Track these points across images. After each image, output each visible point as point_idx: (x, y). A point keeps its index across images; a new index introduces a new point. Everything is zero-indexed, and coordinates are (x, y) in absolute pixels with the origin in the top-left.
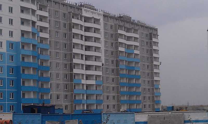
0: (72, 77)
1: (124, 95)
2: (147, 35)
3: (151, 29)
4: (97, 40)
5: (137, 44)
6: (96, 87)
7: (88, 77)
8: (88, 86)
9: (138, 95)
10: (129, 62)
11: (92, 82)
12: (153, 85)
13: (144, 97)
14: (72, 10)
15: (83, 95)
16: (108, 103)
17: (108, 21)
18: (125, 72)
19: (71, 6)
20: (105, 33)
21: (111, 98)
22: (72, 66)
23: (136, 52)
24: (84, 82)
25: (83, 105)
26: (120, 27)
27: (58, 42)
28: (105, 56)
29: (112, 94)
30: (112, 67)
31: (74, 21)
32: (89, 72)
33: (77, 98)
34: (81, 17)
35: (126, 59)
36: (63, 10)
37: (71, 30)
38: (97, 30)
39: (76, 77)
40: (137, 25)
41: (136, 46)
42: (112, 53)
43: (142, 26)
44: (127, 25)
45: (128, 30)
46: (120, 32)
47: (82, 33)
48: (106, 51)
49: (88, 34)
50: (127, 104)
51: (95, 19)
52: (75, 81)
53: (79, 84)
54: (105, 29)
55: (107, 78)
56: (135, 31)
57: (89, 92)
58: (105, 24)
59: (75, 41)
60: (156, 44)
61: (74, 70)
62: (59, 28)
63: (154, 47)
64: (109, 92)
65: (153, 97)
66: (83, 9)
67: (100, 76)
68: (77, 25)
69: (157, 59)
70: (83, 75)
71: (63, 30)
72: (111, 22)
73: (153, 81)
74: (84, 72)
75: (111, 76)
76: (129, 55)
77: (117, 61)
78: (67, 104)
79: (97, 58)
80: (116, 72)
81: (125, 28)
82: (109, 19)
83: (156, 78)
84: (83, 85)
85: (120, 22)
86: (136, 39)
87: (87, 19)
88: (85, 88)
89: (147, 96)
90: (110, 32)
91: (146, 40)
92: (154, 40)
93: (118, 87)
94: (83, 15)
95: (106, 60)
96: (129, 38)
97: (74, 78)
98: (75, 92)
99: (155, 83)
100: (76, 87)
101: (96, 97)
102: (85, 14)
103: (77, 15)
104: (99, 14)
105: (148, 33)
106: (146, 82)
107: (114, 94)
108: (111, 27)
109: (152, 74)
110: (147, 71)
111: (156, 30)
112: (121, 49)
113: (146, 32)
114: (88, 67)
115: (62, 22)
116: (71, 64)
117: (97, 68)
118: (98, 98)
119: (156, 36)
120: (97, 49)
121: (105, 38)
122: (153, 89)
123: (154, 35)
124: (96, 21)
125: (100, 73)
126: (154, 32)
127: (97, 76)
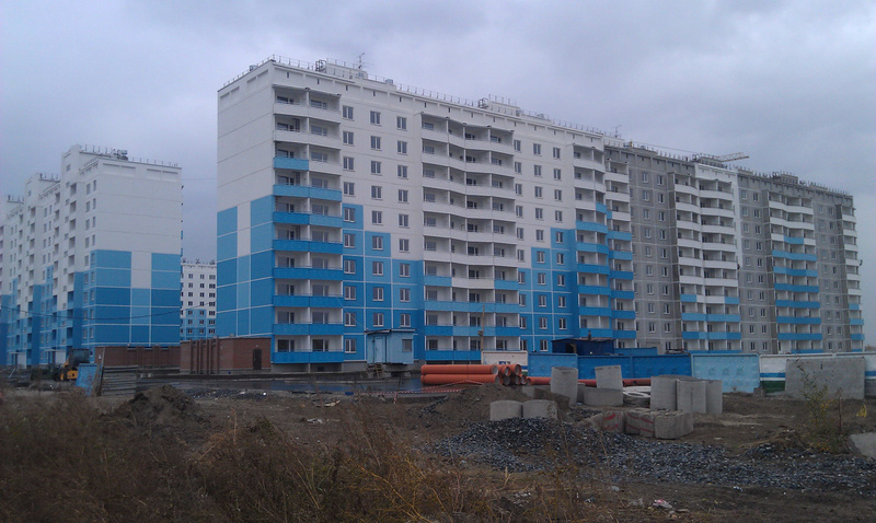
0: (677, 290)
1: (785, 325)
2: (830, 209)
3: (839, 196)
4: (725, 221)
5: (811, 227)
6: (727, 309)
7: (710, 291)
8: (710, 307)
9: (815, 324)
10: (795, 262)
11: (719, 299)
12: (846, 305)
13: (829, 329)
14: (675, 170)
15: (701, 323)
16: (753, 339)
17: (748, 186)
18: (785, 280)
19: (673, 162)
20: (743, 209)
21: (758, 329)
22: (677, 271)
23: (808, 241)
24: (701, 299)
25: (702, 341)
26: (773, 196)
27: (649, 228)
28: (744, 251)
29: (761, 322)
30: (757, 271)
31: (679, 188)
32: (711, 282)
33: (689, 329)
34: (693, 180)
35: (788, 255)
36: (657, 170)
37: (673, 205)
38: (724, 204)
39: (686, 291)
40: (809, 191)
41: (808, 232)
42: (758, 245)
43: (819, 193)
44: (789, 192)
45: (791, 201)
46: (773, 204)
47: (697, 209)
48: (745, 242)
49: (707, 211)
50: (793, 341)
51: (720, 183)
52: (683, 298)
53: (691, 304)
54: (742, 201)
55: (750, 292)
56: (806, 202)
57: (712, 318)
58: (742, 193)
59: (681, 224)
60: (851, 225)
61: (681, 277)
62: (650, 203)
63: (846, 232)
64: (754, 318)
65: (847, 328)
66: (696, 165)
67: (733, 288)
68: (685, 195)
69: (853, 254)
70: (699, 287)
71: (657, 206)
72: (754, 188)
73: (845, 298)
74: (701, 281)
75: (759, 289)
76: (794, 247)
77: (769, 260)
78: (669, 339)
79: (726, 256)
80: (768, 280)
81: (783, 197)
82: (751, 182)
83: (851, 292)
84: (700, 305)
85: (774, 186)
86: (806, 217)
87: (705, 185)
88: (705, 311)
89: (835, 325)
90: (753, 205)
91: (828, 219)
92: (845, 218)
93: (771, 309)
94: (697, 176)
95: (746, 259)
96: (792, 217)
97: (683, 292)
98: (685, 317)
99: (850, 301)
100: (687, 309)
101: (728, 327)
102: (700, 175)
103: (684, 177)
104: (729, 175)
105: (833, 205)
106: (832, 300)
107: (765, 323)
108: (755, 196)
109: (843, 284)
110: (833, 278)
111: (850, 199)
112: (775, 237)
113: (828, 203)
114: (710, 273)
115: (656, 191)
116: (675, 267)
117: (727, 273)
118: (731, 330)
119: (850, 209)
120: (726, 238)
121: (742, 217)
122: (846, 313)
123: (846, 208)
124: (724, 187)
125: (733, 283)
126: (846, 204)
127: (728, 290)
